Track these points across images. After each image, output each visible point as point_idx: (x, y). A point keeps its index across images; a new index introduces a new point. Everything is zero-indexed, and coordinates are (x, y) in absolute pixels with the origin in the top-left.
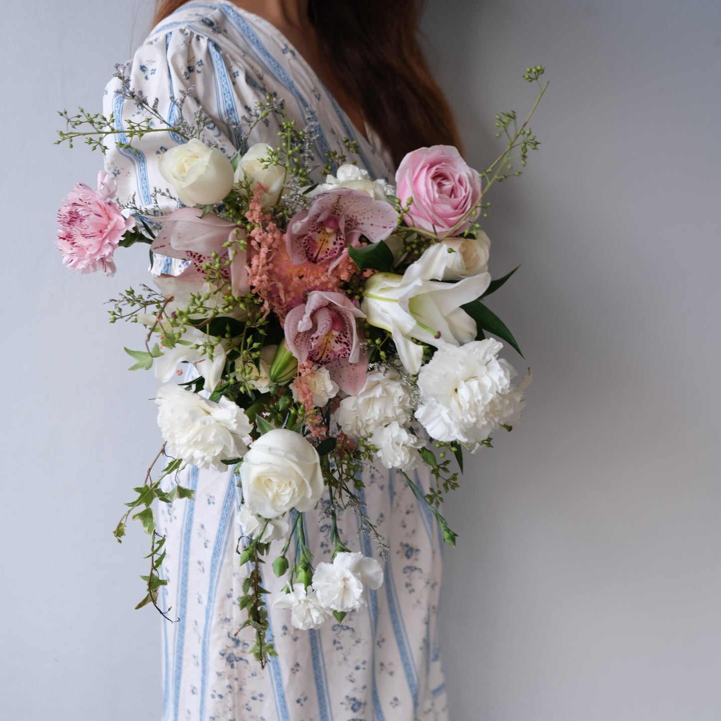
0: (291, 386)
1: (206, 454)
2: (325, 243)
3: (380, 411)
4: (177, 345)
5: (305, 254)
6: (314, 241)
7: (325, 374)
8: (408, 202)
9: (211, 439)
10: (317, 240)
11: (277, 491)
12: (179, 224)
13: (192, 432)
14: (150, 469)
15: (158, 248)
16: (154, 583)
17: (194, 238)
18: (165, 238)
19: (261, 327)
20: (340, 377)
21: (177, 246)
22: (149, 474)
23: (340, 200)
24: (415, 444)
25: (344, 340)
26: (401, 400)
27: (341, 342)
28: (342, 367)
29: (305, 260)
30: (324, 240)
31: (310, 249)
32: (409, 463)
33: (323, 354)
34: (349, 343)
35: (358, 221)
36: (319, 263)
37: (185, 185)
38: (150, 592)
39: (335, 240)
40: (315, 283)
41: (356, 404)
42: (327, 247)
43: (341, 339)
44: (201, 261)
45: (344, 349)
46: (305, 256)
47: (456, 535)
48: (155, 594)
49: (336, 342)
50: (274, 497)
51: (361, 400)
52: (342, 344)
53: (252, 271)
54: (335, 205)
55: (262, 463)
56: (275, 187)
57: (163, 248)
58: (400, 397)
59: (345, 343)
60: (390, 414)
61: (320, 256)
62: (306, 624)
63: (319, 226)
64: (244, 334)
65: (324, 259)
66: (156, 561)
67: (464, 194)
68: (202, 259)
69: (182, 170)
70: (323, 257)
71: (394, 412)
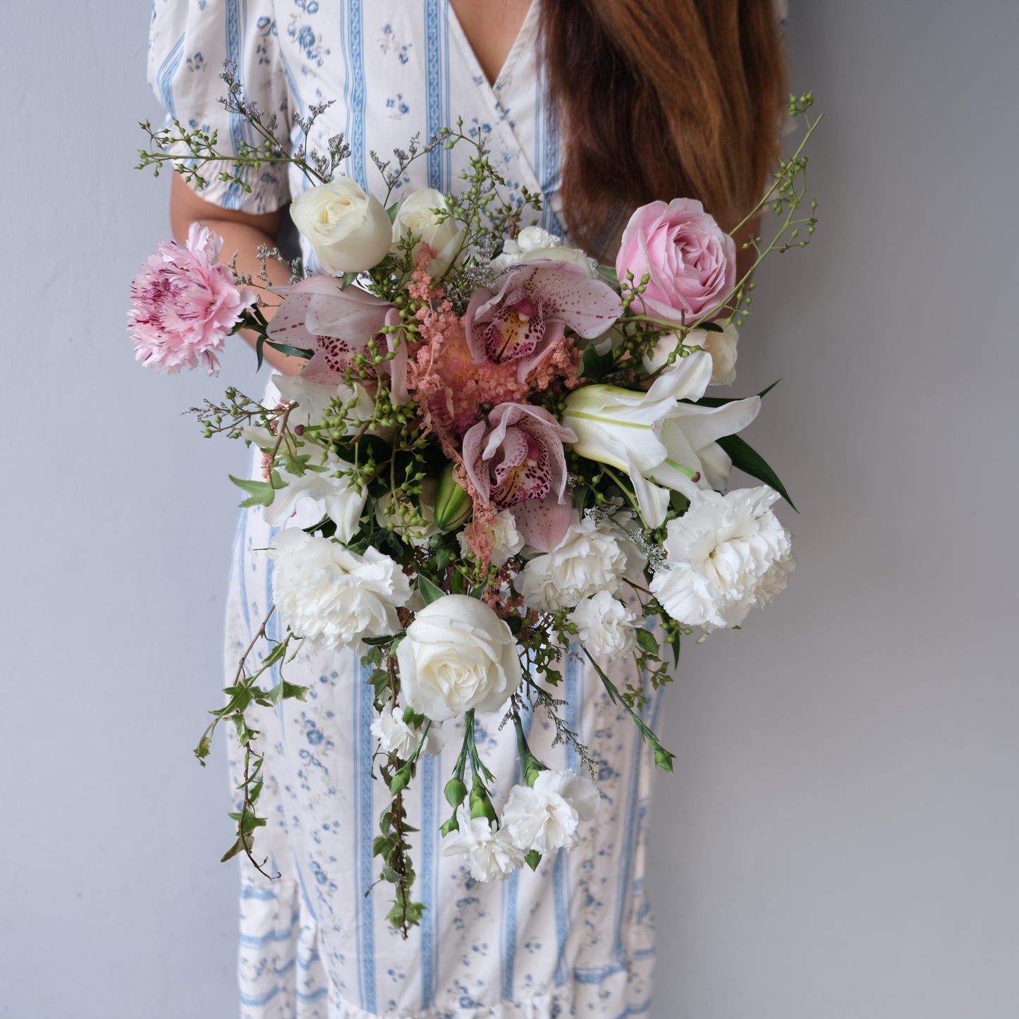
0: (460, 537)
1: (344, 630)
2: (513, 335)
3: (585, 575)
4: (306, 471)
5: (485, 350)
6: (499, 332)
7: (509, 519)
8: (644, 280)
9: (354, 607)
10: (503, 331)
11: (456, 683)
12: (314, 299)
13: (326, 598)
15: (276, 331)
16: (248, 823)
17: (336, 320)
18: (286, 318)
19: (418, 451)
20: (527, 525)
21: (316, 330)
23: (535, 276)
24: (632, 622)
25: (540, 474)
26: (614, 561)
27: (534, 477)
28: (529, 511)
29: (485, 358)
30: (512, 331)
31: (494, 342)
32: (624, 648)
33: (508, 493)
34: (545, 478)
35: (557, 306)
36: (503, 364)
37: (329, 242)
38: (243, 837)
39: (527, 332)
40: (497, 391)
41: (550, 567)
42: (516, 342)
43: (535, 472)
44: (336, 355)
45: (539, 486)
46: (484, 352)
47: (672, 756)
48: (250, 839)
49: (527, 476)
50: (451, 690)
51: (559, 561)
52: (536, 479)
53: (418, 368)
54: (527, 283)
55: (438, 642)
56: (448, 251)
57: (283, 332)
58: (611, 558)
59: (540, 478)
60: (597, 580)
61: (505, 354)
62: (492, 874)
63: (508, 311)
64: (392, 460)
65: (510, 358)
66: (251, 792)
67: (715, 266)
68: (337, 350)
69: (325, 221)
70: (509, 355)
71: (603, 577)
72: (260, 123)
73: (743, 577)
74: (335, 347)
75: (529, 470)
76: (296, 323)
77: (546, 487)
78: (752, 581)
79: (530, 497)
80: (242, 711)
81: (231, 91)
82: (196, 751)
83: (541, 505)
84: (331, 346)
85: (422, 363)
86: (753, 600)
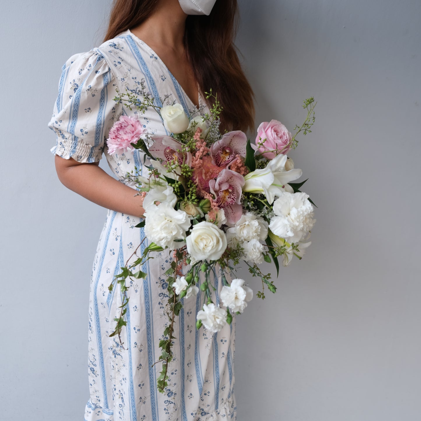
0: (206, 216)
3: (247, 233)
5: (215, 162)
6: (220, 157)
8: (264, 140)
11: (206, 244)
14: (128, 261)
15: (151, 150)
16: (121, 323)
18: (154, 147)
22: (127, 264)
23: (231, 143)
25: (232, 197)
26: (256, 228)
27: (231, 198)
28: (228, 213)
29: (216, 165)
30: (224, 157)
31: (218, 160)
33: (222, 202)
34: (234, 198)
36: (221, 167)
38: (118, 327)
39: (229, 157)
41: (235, 229)
42: (225, 160)
43: (231, 196)
44: (169, 160)
45: (232, 201)
48: (120, 330)
49: (229, 198)
51: (238, 227)
52: (231, 199)
53: (196, 158)
56: (206, 131)
57: (153, 151)
59: (233, 199)
60: (251, 235)
64: (185, 193)
66: (124, 311)
67: (286, 138)
68: (169, 159)
69: (170, 113)
70: (223, 164)
71: (253, 234)
73: (299, 217)
74: (169, 158)
75: (229, 196)
76: (158, 151)
77: (235, 201)
78: (302, 218)
79: (229, 204)
80: (125, 278)
82: (109, 287)
83: (232, 211)
84: (168, 157)
85: (197, 156)
86: (302, 226)
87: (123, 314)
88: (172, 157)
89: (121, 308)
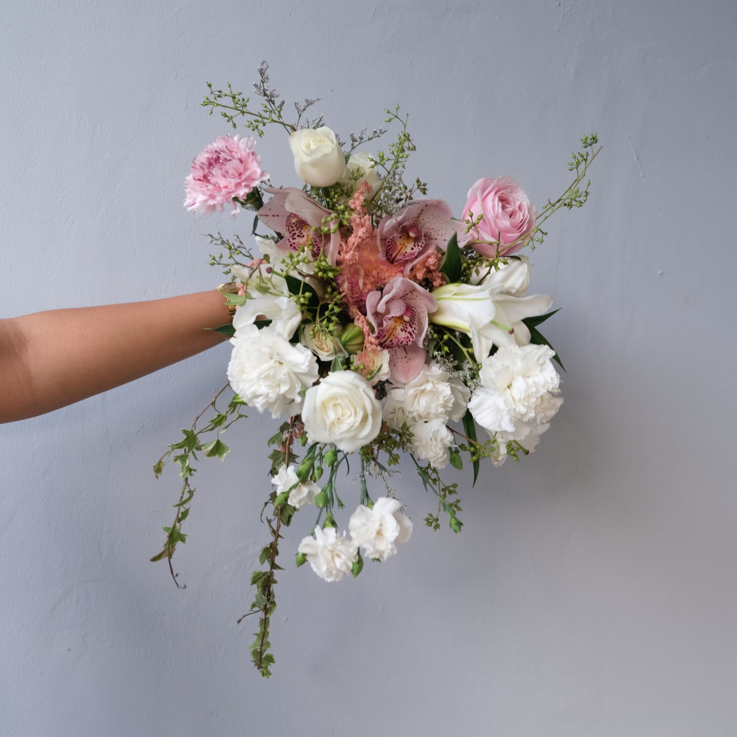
2: (404, 247)
3: (426, 403)
5: (385, 254)
6: (395, 243)
7: (385, 356)
10: (398, 243)
12: (291, 195)
14: (198, 418)
16: (174, 537)
18: (270, 209)
20: (395, 366)
21: (291, 208)
23: (421, 215)
25: (410, 329)
27: (406, 331)
28: (398, 358)
29: (385, 259)
30: (404, 245)
31: (391, 249)
33: (388, 338)
34: (413, 333)
35: (432, 236)
36: (396, 264)
38: (169, 547)
39: (413, 246)
41: (406, 394)
42: (405, 251)
43: (407, 328)
44: (295, 239)
45: (408, 337)
47: (461, 524)
48: (173, 549)
49: (402, 330)
51: (411, 392)
52: (407, 333)
53: (347, 247)
54: (415, 219)
57: (266, 217)
59: (410, 333)
63: (404, 230)
64: (318, 308)
65: (401, 260)
66: (182, 513)
68: (295, 236)
69: (308, 147)
70: (400, 258)
71: (437, 410)
72: (274, 104)
73: (527, 397)
74: (295, 234)
75: (404, 327)
76: (276, 217)
77: (413, 338)
79: (401, 343)
81: (262, 81)
82: (155, 468)
83: (406, 355)
84: (293, 233)
85: (350, 244)
86: (532, 415)
87: (179, 520)
88: (301, 234)
89: (178, 507)
